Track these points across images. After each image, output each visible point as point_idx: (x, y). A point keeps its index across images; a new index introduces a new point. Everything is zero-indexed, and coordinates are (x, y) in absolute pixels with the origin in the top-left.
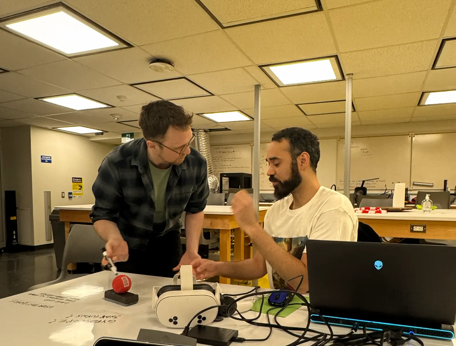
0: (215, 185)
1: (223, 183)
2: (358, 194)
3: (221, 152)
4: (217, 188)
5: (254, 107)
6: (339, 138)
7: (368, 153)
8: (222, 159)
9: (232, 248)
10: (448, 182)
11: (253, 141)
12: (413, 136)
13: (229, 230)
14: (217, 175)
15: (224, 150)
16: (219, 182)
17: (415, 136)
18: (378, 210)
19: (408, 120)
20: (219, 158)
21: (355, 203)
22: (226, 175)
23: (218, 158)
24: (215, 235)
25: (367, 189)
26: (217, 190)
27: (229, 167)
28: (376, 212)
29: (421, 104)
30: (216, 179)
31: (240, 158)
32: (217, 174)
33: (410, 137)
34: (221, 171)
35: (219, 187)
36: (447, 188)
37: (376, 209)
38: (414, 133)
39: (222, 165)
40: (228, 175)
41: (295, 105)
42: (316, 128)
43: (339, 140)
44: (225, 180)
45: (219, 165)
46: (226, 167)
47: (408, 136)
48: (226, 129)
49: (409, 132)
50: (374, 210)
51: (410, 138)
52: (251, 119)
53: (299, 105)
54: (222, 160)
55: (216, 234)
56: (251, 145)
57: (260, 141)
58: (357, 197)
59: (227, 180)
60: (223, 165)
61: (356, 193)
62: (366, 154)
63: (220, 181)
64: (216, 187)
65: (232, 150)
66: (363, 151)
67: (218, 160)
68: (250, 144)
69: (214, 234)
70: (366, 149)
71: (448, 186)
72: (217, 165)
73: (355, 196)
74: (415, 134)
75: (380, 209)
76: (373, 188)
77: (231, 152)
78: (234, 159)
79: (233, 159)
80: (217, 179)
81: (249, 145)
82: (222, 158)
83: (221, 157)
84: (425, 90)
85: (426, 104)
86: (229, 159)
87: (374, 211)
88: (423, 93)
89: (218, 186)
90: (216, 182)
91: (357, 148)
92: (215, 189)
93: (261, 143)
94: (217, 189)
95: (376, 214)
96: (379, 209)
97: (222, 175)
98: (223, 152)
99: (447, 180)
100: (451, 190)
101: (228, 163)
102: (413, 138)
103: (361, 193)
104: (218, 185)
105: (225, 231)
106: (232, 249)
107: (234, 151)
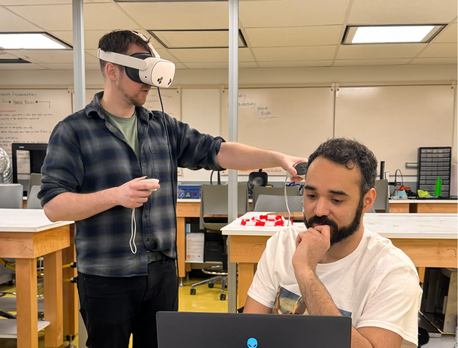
0: (2, 165)
1: (18, 160)
2: (254, 183)
3: (12, 102)
4: (7, 170)
5: (72, 29)
6: (223, 87)
7: (269, 116)
8: (13, 115)
9: (39, 282)
10: (386, 165)
11: (73, 85)
12: (337, 88)
13: (32, 260)
14: (4, 145)
15: (18, 99)
16: (10, 158)
17: (340, 89)
18: (280, 220)
19: (329, 63)
20: (8, 113)
21: (250, 198)
22: (23, 147)
23: (6, 113)
24: (5, 266)
25: (268, 174)
26: (7, 174)
27: (29, 130)
28: (276, 223)
29: (347, 41)
30: (4, 154)
31: (48, 114)
32: (5, 143)
33: (332, 90)
34: (13, 138)
35: (9, 169)
36: (385, 173)
37: (277, 218)
38: (338, 85)
39: (15, 126)
40: (27, 146)
41: (146, 31)
42: (184, 67)
43: (224, 92)
44: (23, 155)
45: (8, 126)
46: (23, 130)
47: (330, 89)
48: (20, 61)
49: (331, 83)
50: (273, 220)
51: (333, 92)
52: (69, 48)
53: (154, 32)
54: (14, 117)
55: (9, 265)
56: (70, 92)
57: (86, 85)
58: (253, 188)
59: (26, 154)
60: (17, 126)
61: (251, 182)
62: (265, 116)
63: (11, 156)
64: (5, 169)
65: (33, 99)
66: (261, 111)
67: (7, 117)
68: (69, 90)
69: (4, 264)
70: (266, 108)
71: (385, 170)
72: (5, 126)
73: (250, 187)
74: (340, 87)
75: (283, 218)
76: (278, 172)
77: (32, 103)
78: (38, 117)
79: (34, 117)
80: (6, 154)
81: (67, 91)
82: (14, 113)
83: (12, 111)
84: (350, 23)
85: (354, 41)
86: (28, 115)
87: (273, 223)
88: (347, 27)
89: (8, 166)
90: (4, 161)
91: (252, 106)
92: (3, 172)
93: (86, 89)
94: (7, 172)
95: (275, 227)
96: (280, 217)
97: (16, 147)
98: (16, 103)
99: (384, 162)
100: (390, 176)
101: (26, 123)
102: (337, 93)
103: (258, 181)
104: (8, 164)
105: (26, 261)
106: (40, 284)
107: (37, 102)
